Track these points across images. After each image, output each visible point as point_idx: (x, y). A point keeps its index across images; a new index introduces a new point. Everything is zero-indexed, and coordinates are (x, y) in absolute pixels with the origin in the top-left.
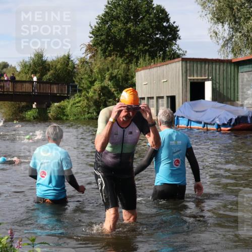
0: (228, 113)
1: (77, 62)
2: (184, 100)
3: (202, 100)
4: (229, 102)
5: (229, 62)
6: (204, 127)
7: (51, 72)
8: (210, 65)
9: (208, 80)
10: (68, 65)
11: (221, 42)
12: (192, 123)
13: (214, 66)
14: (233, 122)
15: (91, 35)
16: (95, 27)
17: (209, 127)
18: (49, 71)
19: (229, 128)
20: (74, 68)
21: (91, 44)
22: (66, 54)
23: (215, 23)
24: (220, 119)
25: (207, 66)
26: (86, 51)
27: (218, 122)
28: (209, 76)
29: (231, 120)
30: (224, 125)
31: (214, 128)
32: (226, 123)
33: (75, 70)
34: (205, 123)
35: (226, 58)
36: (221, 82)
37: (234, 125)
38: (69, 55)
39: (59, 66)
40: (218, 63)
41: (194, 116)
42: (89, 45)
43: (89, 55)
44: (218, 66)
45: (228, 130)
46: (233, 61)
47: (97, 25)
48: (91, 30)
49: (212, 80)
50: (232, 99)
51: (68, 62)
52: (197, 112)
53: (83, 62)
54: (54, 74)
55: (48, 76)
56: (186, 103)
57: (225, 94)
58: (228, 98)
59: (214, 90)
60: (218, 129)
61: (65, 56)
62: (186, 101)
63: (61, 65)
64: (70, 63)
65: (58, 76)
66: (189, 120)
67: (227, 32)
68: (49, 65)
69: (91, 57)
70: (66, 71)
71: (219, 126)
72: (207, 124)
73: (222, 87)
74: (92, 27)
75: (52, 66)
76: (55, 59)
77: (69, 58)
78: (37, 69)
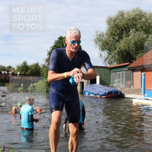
0: (105, 90)
1: (41, 66)
2: (87, 84)
3: (95, 84)
4: (107, 85)
5: (107, 68)
6: (95, 96)
7: (30, 70)
8: (99, 69)
9: (98, 75)
10: (37, 67)
11: (104, 59)
12: (91, 94)
13: (100, 69)
14: (107, 94)
15: (48, 55)
16: (50, 51)
17: (97, 96)
18: (29, 70)
19: (105, 97)
20: (40, 69)
21: (48, 58)
22: (37, 63)
23: (101, 51)
24: (101, 93)
25: (97, 69)
26: (45, 61)
27: (100, 94)
28: (98, 74)
29: (106, 93)
30: (103, 95)
31: (99, 96)
32: (104, 94)
33: (41, 70)
34: (95, 94)
35: (106, 66)
36: (103, 76)
37: (107, 95)
38: (38, 63)
39: (33, 68)
40: (102, 68)
41: (91, 91)
42: (47, 59)
43: (47, 63)
44: (102, 70)
45: (105, 98)
46: (109, 67)
47: (50, 50)
48: (48, 53)
49: (100, 75)
50: (108, 84)
51: (37, 66)
52: (92, 89)
53: (44, 66)
54: (31, 71)
55: (28, 72)
56: (88, 85)
57: (105, 81)
58: (106, 83)
59: (100, 80)
60: (100, 97)
61: (36, 63)
62: (88, 84)
63: (34, 67)
64: (38, 66)
65: (33, 72)
66: (89, 93)
67: (106, 55)
68: (29, 67)
69: (47, 64)
70: (36, 70)
71: (101, 96)
72: (96, 94)
73: (103, 78)
74: (48, 51)
75: (30, 68)
76: (32, 65)
77: (38, 65)
78: (24, 69)
